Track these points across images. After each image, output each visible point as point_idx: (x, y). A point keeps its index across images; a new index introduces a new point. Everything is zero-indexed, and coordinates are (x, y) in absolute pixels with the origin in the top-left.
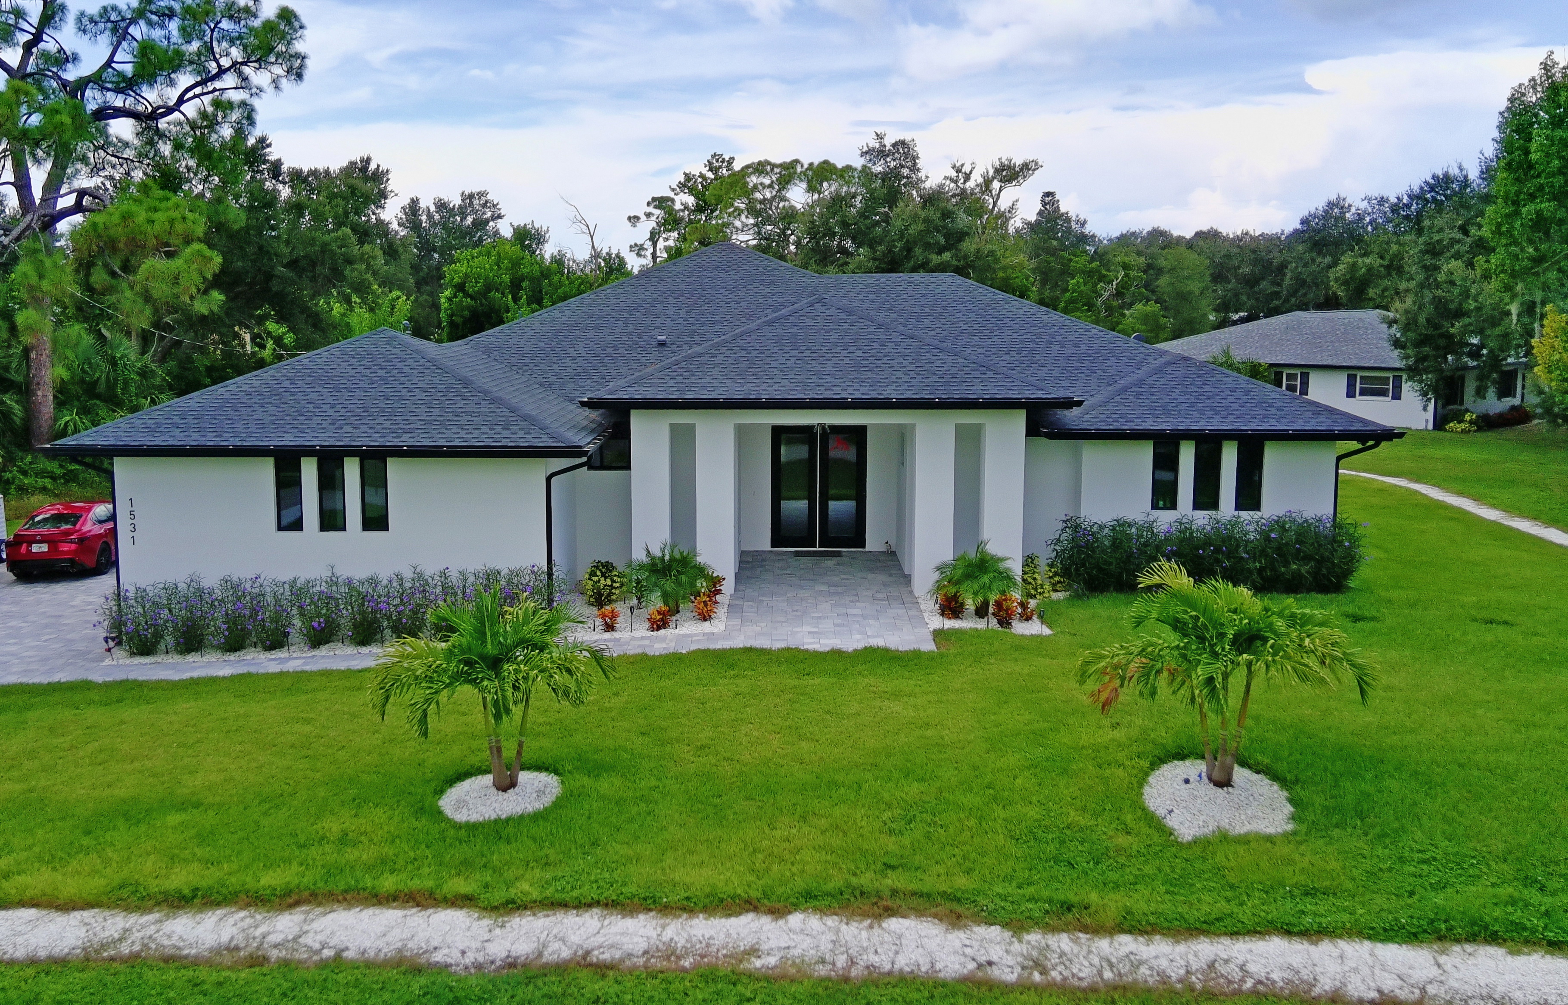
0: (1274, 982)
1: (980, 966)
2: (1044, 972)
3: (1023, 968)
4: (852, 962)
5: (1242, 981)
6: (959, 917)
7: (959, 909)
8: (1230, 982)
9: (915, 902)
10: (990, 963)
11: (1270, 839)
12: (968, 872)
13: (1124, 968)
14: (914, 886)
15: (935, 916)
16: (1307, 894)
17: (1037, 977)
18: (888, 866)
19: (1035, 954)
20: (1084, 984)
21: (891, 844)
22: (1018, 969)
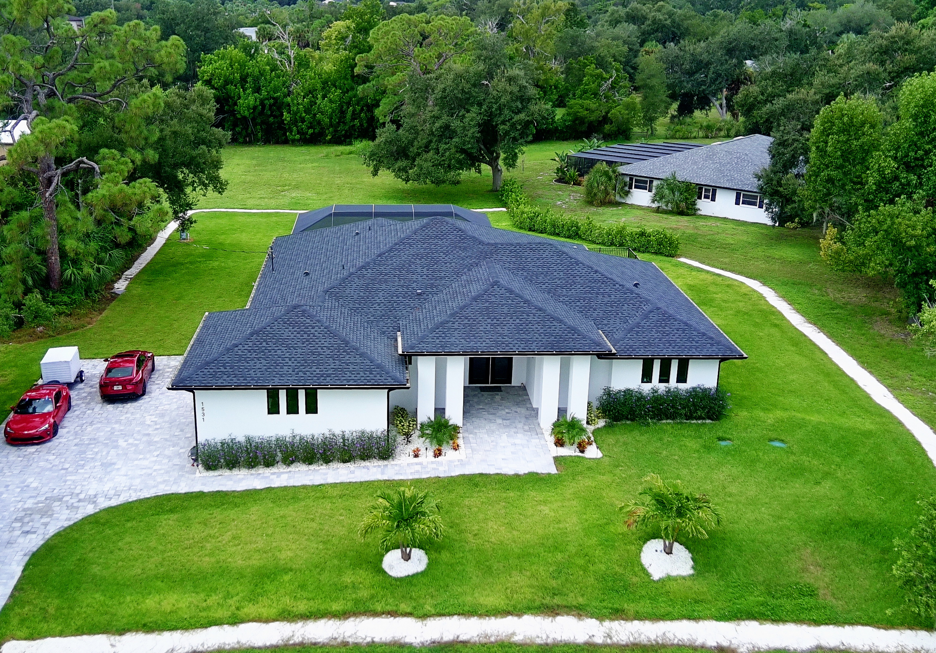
0: (684, 640)
1: (590, 637)
2: (611, 639)
3: (604, 637)
4: (548, 637)
5: (674, 640)
6: (581, 616)
7: (581, 613)
8: (670, 640)
9: (566, 609)
10: (593, 636)
11: (684, 578)
12: (583, 595)
13: (636, 635)
14: (565, 603)
15: (573, 615)
16: (696, 602)
17: (609, 641)
18: (554, 594)
19: (608, 631)
20: (624, 643)
21: (554, 583)
22: (602, 638)
